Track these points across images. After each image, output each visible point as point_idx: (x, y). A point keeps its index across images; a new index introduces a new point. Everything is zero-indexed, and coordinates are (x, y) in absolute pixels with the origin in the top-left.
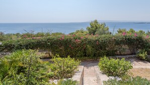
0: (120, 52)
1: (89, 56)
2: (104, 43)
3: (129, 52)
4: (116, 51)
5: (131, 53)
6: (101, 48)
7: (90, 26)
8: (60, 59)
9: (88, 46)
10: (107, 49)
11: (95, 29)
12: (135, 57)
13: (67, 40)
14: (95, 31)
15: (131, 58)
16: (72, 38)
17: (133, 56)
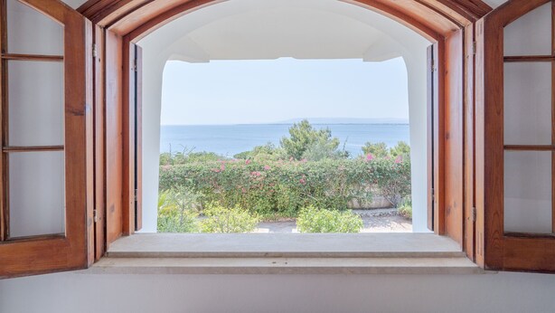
0: (360, 202)
1: (283, 210)
2: (320, 178)
3: (383, 202)
4: (350, 199)
5: (386, 204)
6: (312, 192)
7: (289, 137)
8: (221, 209)
9: (281, 186)
10: (327, 194)
11: (304, 144)
12: (395, 214)
13: (232, 172)
14: (304, 150)
15: (387, 215)
16: (244, 167)
17: (389, 211)
